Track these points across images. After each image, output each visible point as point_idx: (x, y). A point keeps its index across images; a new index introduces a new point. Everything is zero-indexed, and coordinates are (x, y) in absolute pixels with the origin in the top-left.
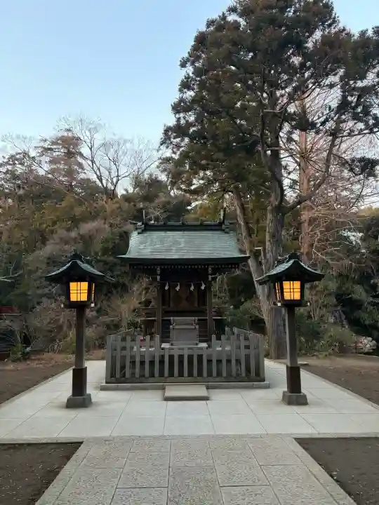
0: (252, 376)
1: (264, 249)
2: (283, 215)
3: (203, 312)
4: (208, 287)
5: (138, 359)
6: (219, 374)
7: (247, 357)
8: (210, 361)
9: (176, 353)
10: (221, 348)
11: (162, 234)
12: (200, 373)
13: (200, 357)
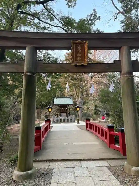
0: (74, 122)
1: (79, 99)
2: (83, 93)
3: (67, 112)
4: (67, 108)
5: (57, 120)
6: (69, 121)
7: (73, 119)
8: (67, 120)
9: (63, 118)
10: (69, 117)
11: (59, 99)
12: (66, 121)
13: (66, 119)
